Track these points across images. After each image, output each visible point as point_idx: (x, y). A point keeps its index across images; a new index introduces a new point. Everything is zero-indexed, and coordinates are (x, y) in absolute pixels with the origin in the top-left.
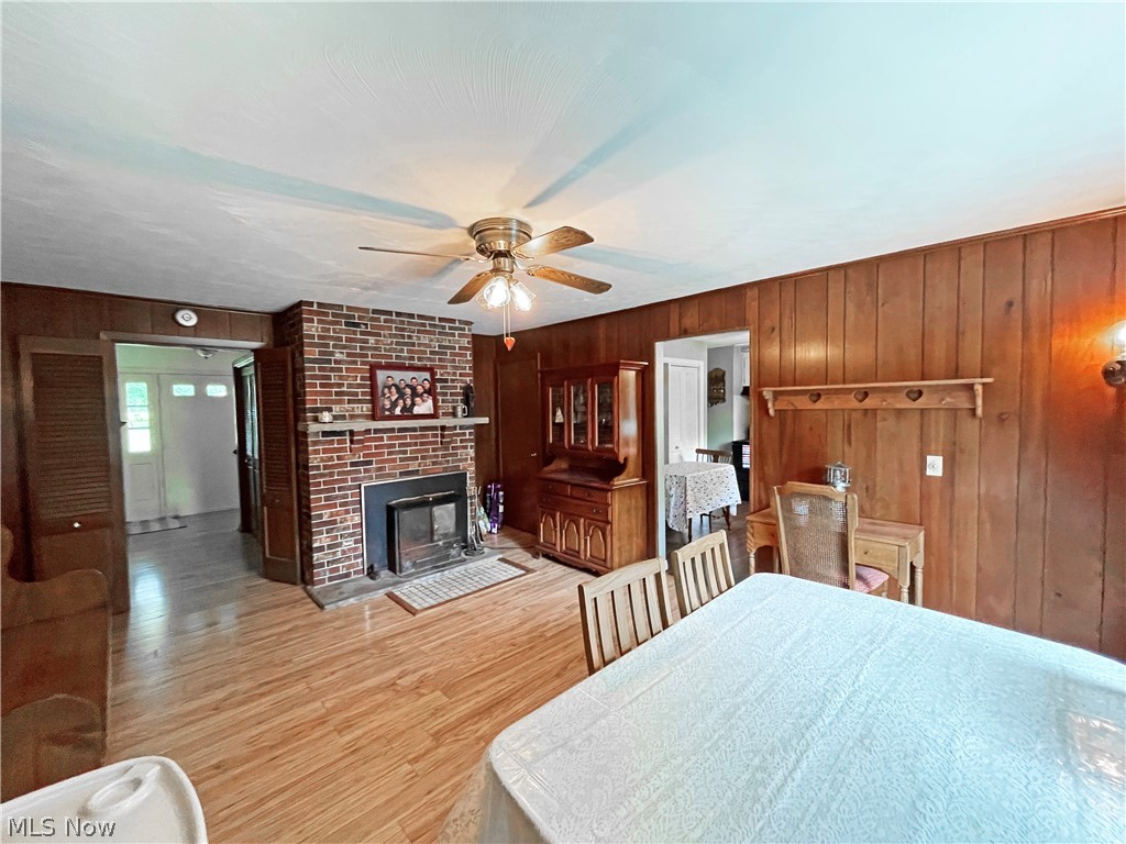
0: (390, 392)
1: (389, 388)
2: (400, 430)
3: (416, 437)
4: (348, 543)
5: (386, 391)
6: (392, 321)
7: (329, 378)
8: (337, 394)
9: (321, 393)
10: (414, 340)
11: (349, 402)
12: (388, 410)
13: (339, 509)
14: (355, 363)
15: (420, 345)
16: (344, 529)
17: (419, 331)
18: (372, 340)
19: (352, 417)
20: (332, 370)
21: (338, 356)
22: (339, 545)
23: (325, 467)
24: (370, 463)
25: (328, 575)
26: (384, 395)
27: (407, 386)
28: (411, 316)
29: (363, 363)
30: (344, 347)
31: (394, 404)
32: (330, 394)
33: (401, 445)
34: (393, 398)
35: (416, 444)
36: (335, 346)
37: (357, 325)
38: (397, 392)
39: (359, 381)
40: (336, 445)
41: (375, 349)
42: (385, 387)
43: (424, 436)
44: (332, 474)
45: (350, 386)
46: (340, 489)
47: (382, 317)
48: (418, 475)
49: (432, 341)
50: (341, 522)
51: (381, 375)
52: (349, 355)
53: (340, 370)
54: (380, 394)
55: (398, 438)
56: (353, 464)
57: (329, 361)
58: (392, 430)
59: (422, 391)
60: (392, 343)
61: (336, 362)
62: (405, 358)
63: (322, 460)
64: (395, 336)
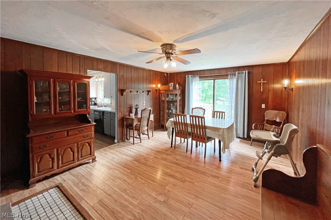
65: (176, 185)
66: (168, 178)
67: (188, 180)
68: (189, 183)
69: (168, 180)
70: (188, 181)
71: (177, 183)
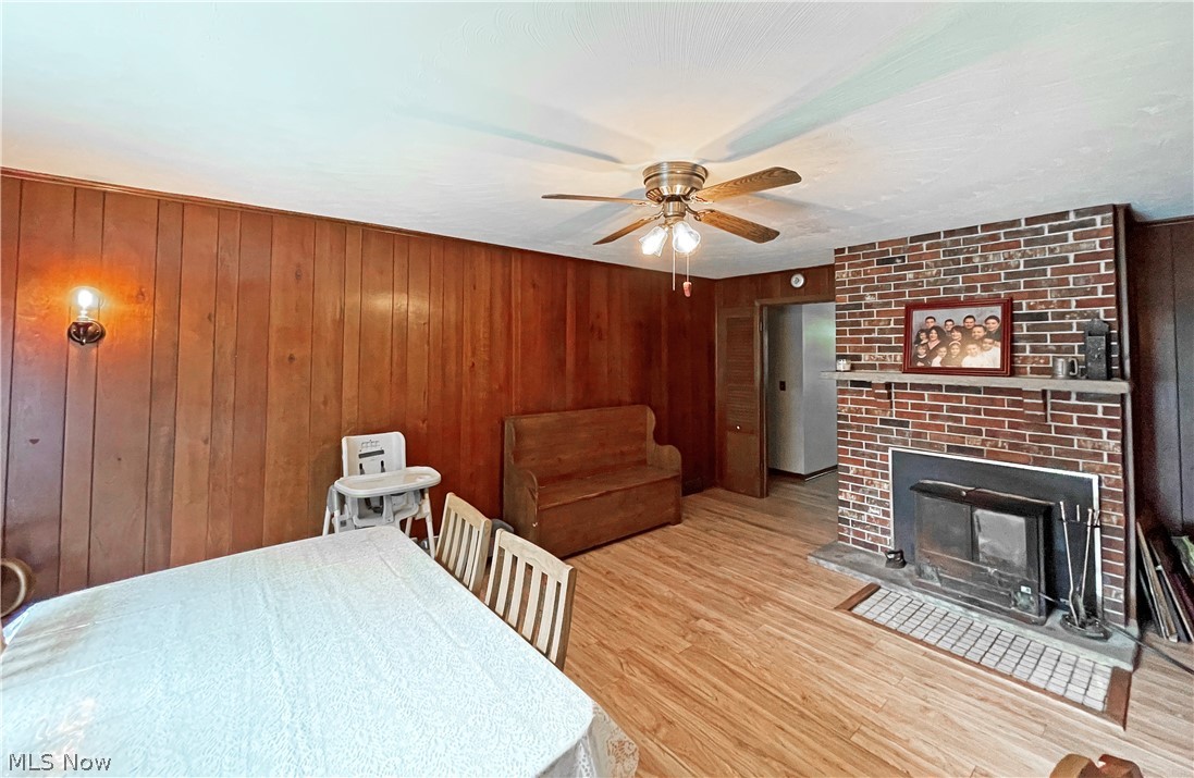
0: (928, 337)
1: (928, 332)
2: (949, 388)
3: (979, 401)
4: (875, 511)
5: (923, 335)
6: (939, 245)
7: (858, 324)
8: (867, 341)
9: (852, 341)
10: (977, 262)
11: (880, 349)
12: (922, 360)
13: (865, 468)
14: (889, 304)
15: (985, 268)
16: (870, 493)
17: (984, 249)
18: (910, 275)
19: (883, 367)
20: (862, 315)
21: (869, 299)
22: (865, 508)
23: (853, 419)
24: (906, 424)
25: (851, 536)
26: (918, 341)
27: (957, 328)
28: (973, 230)
29: (897, 304)
30: (876, 289)
31: (932, 353)
32: (859, 341)
33: (951, 409)
34: (932, 346)
35: (978, 412)
36: (865, 289)
37: (892, 261)
38: (939, 338)
39: (892, 325)
40: (864, 397)
41: (914, 285)
42: (922, 331)
43: (993, 402)
44: (859, 428)
45: (881, 331)
46: (868, 446)
47: (925, 244)
48: (981, 456)
49: (1011, 257)
50: (867, 484)
51: (918, 317)
52: (881, 296)
53: (871, 314)
54: (914, 340)
55: (946, 399)
56: (883, 422)
57: (859, 307)
58: (939, 387)
59: (982, 334)
60: (939, 273)
61: (868, 306)
62: (959, 290)
63: (850, 411)
64: (944, 263)
65: (657, 646)
66: (679, 671)
67: (610, 656)
68: (613, 645)
69: (677, 665)
70: (611, 651)
71: (650, 653)
